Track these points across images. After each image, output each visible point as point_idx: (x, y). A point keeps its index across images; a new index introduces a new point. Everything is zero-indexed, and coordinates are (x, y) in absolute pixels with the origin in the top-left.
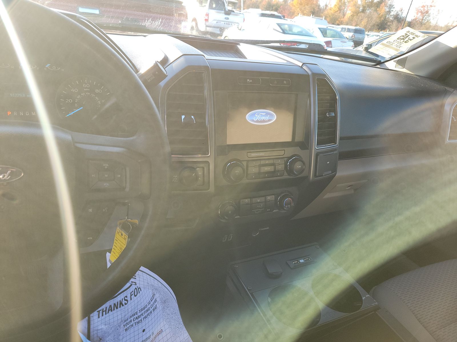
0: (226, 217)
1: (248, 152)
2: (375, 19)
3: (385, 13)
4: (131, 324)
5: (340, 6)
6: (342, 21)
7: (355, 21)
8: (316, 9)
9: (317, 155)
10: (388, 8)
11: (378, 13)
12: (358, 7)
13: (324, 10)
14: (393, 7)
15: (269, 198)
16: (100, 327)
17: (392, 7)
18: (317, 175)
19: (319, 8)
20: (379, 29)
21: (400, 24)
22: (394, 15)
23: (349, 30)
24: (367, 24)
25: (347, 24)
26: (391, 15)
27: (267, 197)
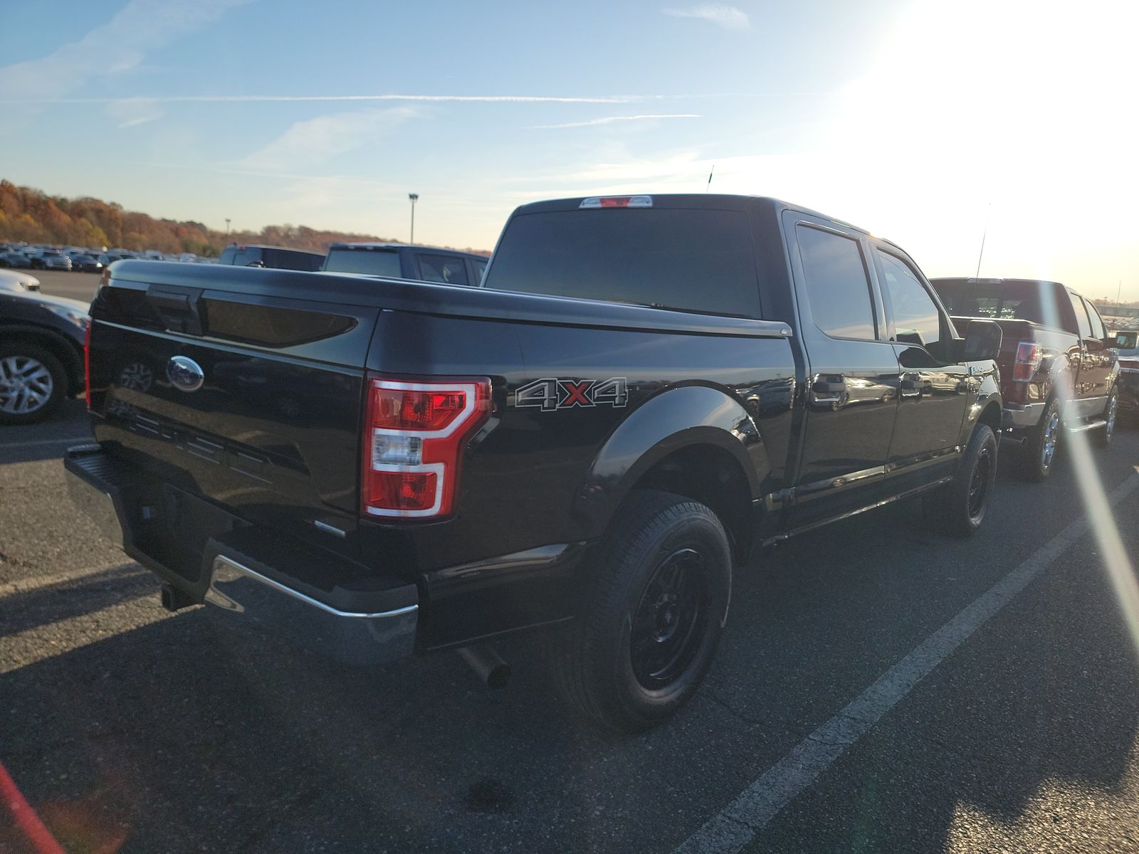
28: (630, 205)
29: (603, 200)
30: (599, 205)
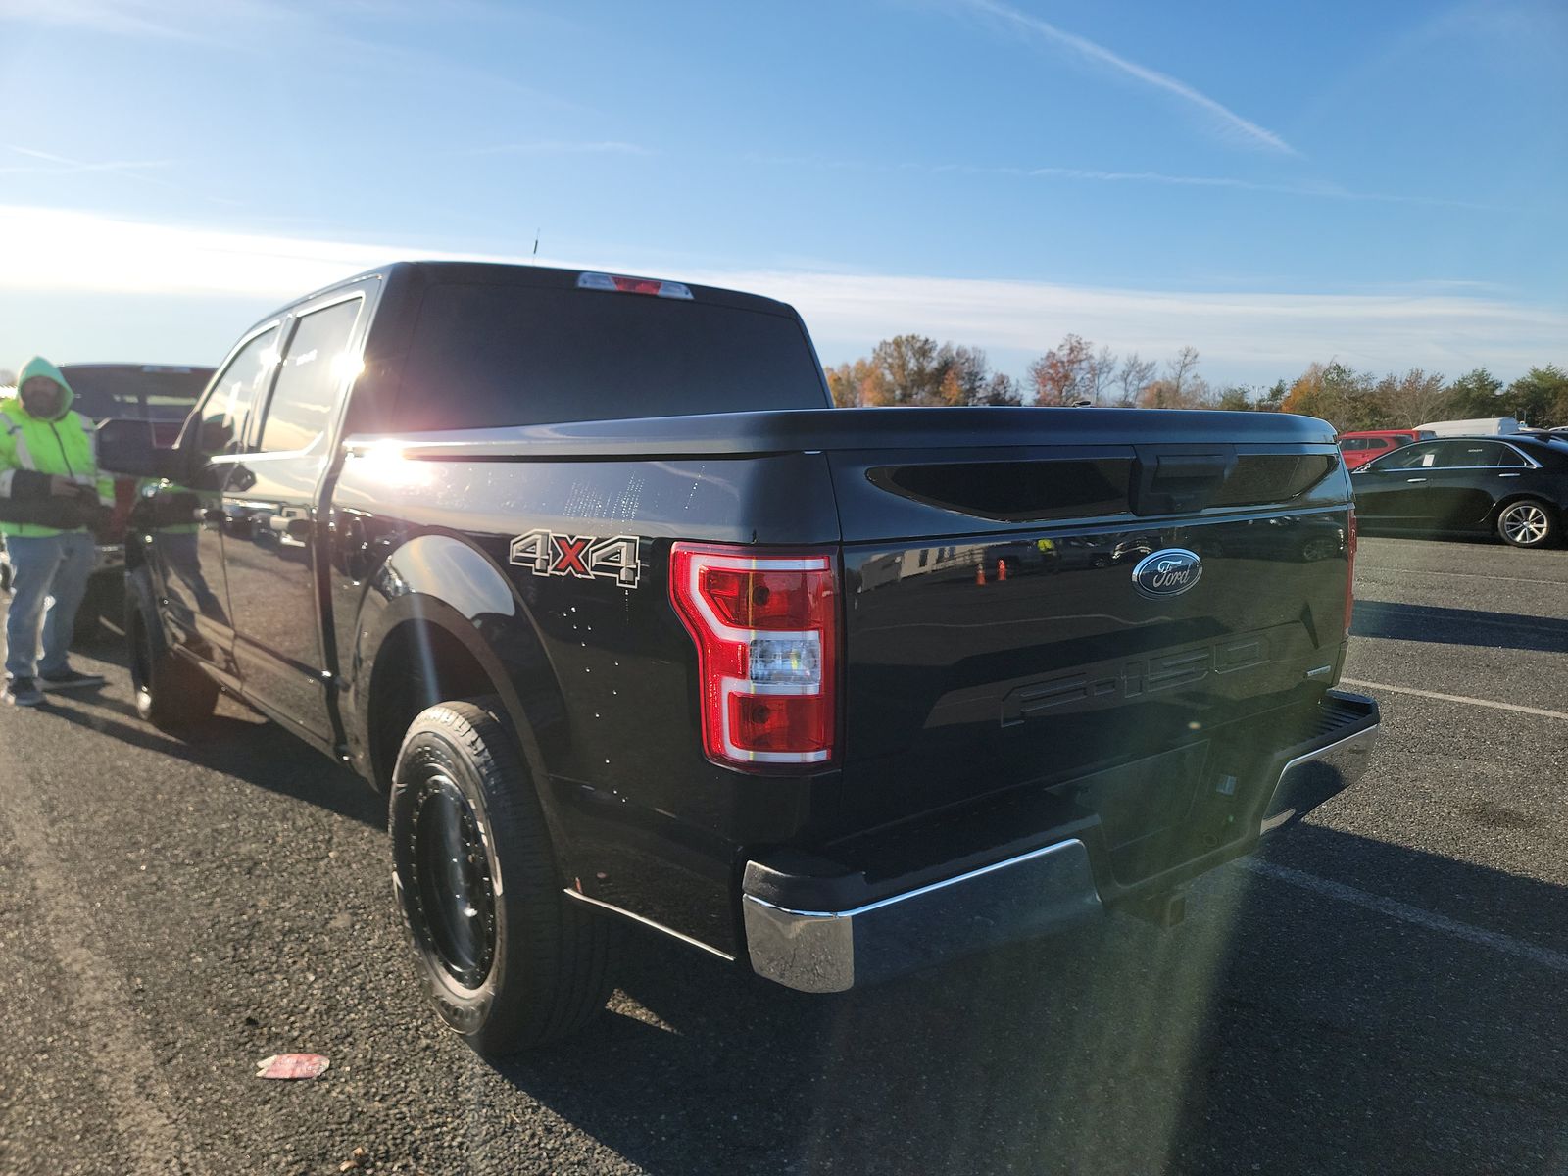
28: (661, 293)
29: (618, 279)
30: (614, 287)
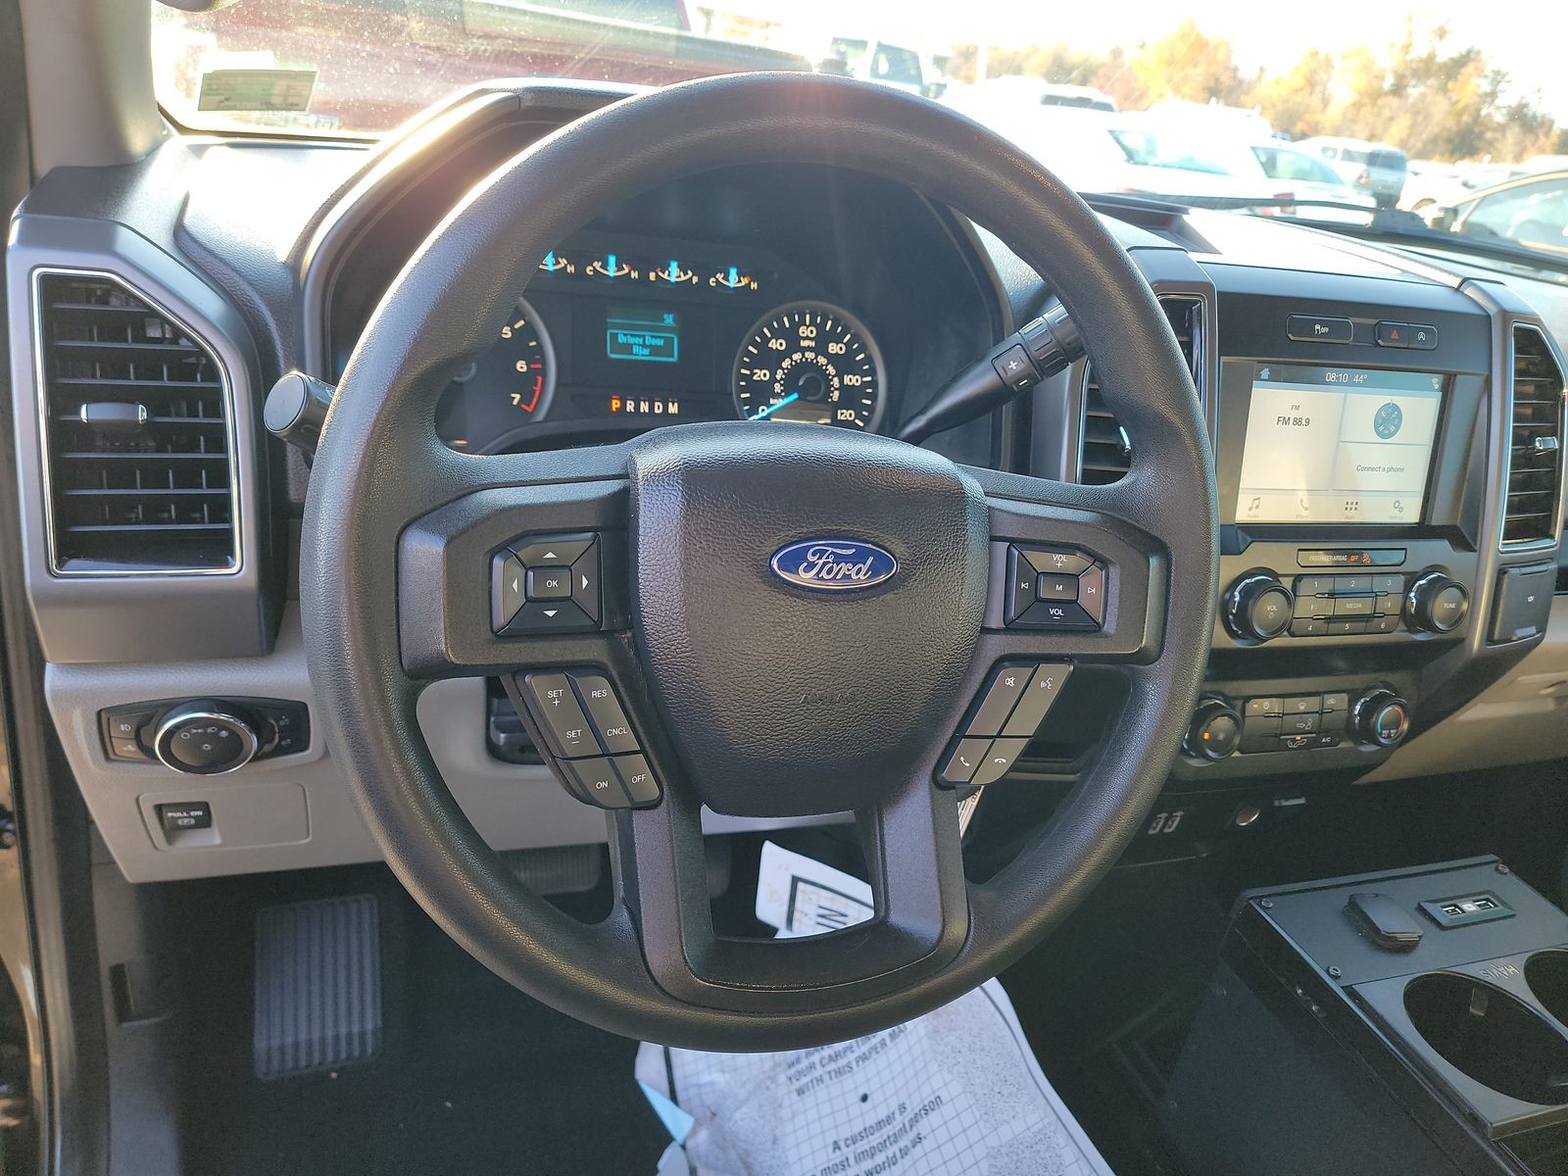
0: (1210, 753)
1: (1300, 550)
2: (1441, 116)
3: (1476, 99)
4: (816, 1074)
5: (1313, 72)
6: (1317, 123)
7: (1367, 124)
8: (1226, 79)
9: (1501, 573)
10: (1489, 80)
11: (1450, 98)
12: (1376, 77)
13: (1251, 85)
14: (1507, 78)
15: (1331, 701)
16: (706, 1078)
17: (1503, 77)
18: (1496, 637)
19: (1235, 78)
20: (1452, 153)
21: (1531, 137)
22: (1510, 107)
23: (1349, 156)
24: (1409, 136)
25: (1337, 132)
26: (1498, 108)
27: (1326, 696)
